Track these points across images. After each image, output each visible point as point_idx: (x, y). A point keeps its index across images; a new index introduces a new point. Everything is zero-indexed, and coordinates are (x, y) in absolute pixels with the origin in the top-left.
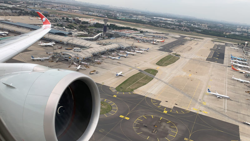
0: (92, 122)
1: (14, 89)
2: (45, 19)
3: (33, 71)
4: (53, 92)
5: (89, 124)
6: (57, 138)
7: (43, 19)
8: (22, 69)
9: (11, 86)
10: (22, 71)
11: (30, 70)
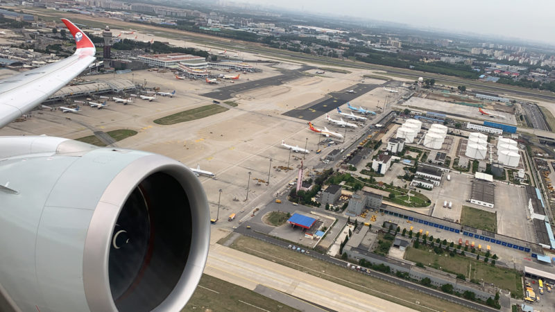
0: (192, 265)
1: (14, 195)
2: (81, 36)
3: (57, 152)
4: (102, 199)
5: (185, 269)
6: (115, 302)
7: (76, 36)
8: (31, 150)
9: (6, 188)
10: (31, 153)
11: (48, 152)
